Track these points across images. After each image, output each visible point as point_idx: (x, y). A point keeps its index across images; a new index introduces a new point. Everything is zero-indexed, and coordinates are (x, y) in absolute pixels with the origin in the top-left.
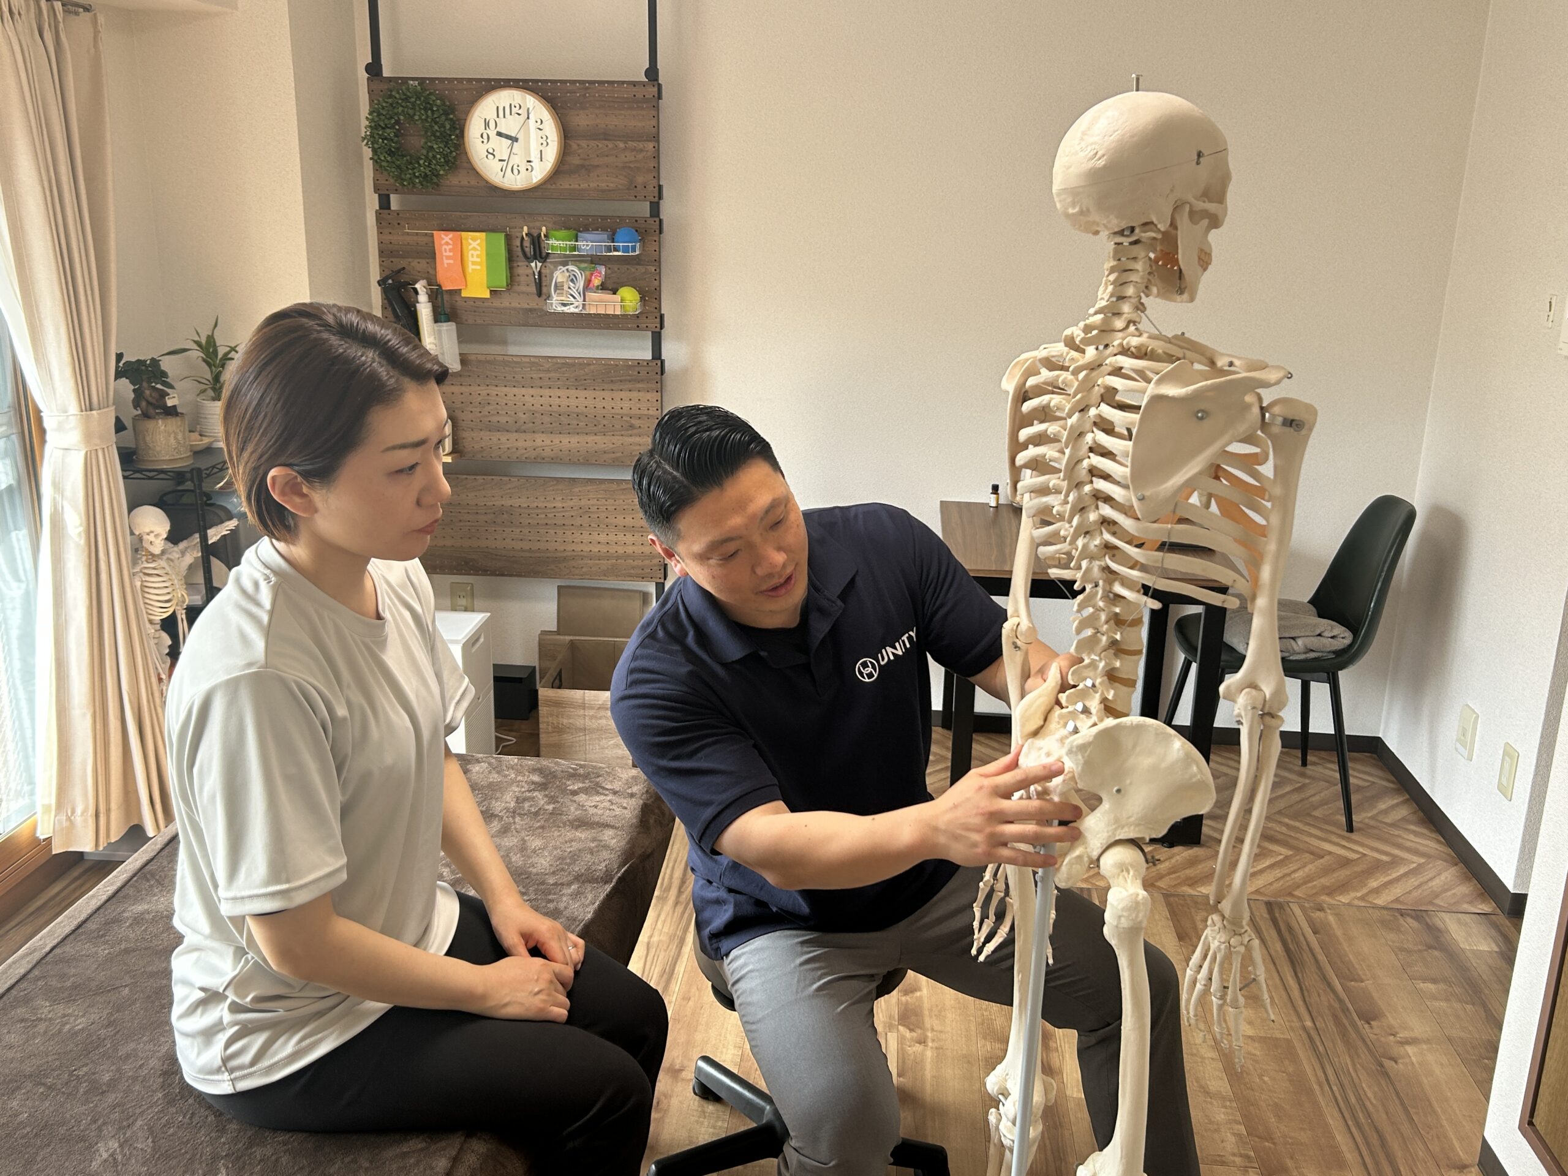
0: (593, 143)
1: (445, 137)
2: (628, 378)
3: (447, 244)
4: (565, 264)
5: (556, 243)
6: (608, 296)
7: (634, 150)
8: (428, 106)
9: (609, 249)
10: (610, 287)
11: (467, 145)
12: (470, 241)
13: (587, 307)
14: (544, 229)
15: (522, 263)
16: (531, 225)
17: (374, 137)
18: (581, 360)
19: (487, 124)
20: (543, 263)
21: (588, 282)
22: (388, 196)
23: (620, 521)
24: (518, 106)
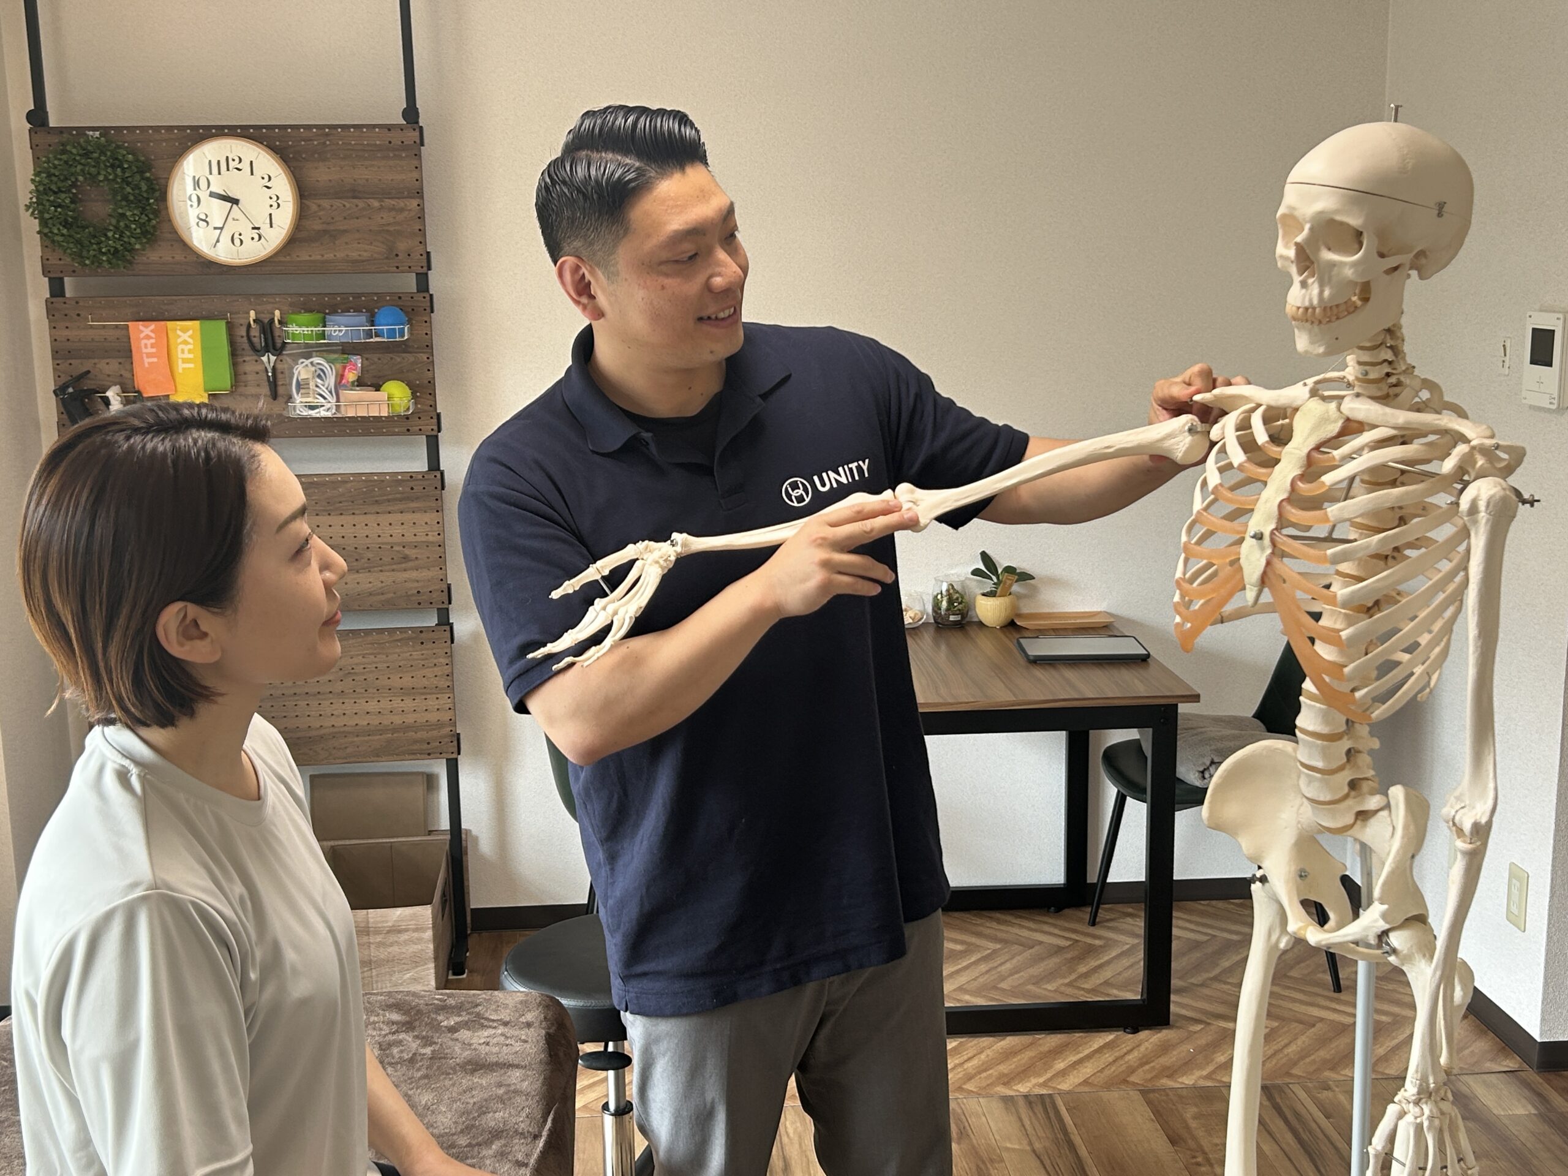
0: (338, 203)
1: (140, 201)
2: (398, 496)
3: (148, 337)
4: (308, 356)
5: (300, 329)
6: (370, 394)
7: (392, 209)
8: (117, 163)
9: (369, 334)
10: (371, 381)
11: (171, 210)
12: (179, 332)
13: (343, 409)
14: (277, 313)
15: (250, 358)
16: (259, 308)
17: (42, 204)
18: (332, 478)
19: (197, 184)
20: (277, 355)
21: (340, 377)
22: (61, 280)
23: (396, 682)
24: (237, 160)
